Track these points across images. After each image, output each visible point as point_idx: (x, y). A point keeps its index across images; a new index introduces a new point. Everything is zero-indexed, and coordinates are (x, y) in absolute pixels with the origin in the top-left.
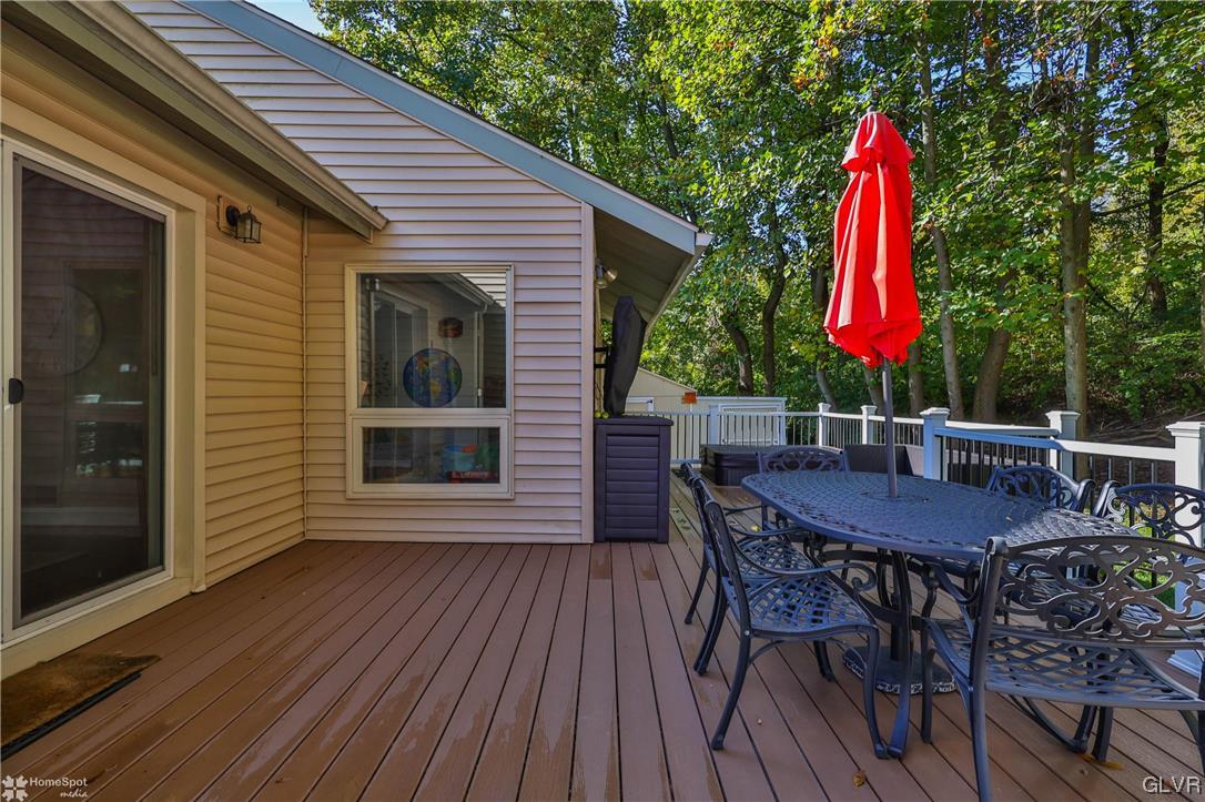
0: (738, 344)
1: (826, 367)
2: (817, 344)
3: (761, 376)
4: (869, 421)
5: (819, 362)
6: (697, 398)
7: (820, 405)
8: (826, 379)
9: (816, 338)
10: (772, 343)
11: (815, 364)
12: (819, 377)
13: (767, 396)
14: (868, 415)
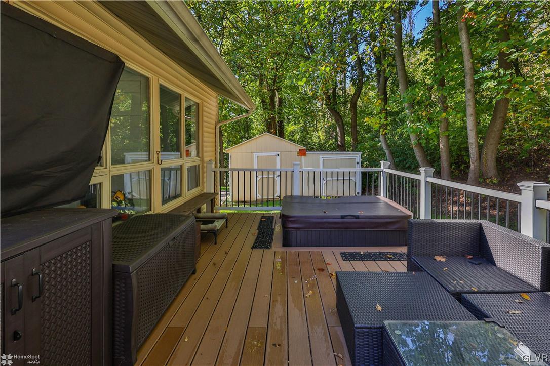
0: (337, 121)
1: (386, 134)
2: (381, 119)
3: (349, 139)
4: (427, 182)
5: (381, 130)
6: (307, 153)
7: (382, 162)
8: (386, 140)
9: (380, 115)
10: (356, 121)
11: (379, 131)
12: (382, 139)
13: (353, 151)
14: (426, 177)
